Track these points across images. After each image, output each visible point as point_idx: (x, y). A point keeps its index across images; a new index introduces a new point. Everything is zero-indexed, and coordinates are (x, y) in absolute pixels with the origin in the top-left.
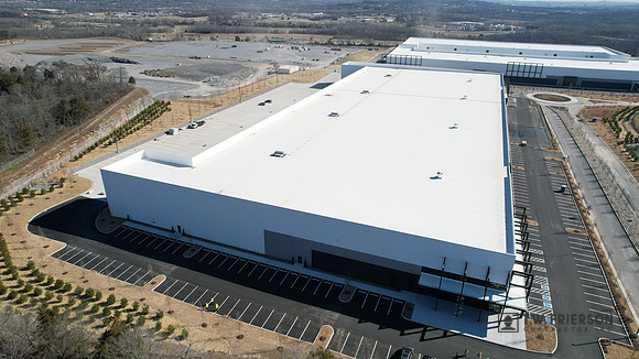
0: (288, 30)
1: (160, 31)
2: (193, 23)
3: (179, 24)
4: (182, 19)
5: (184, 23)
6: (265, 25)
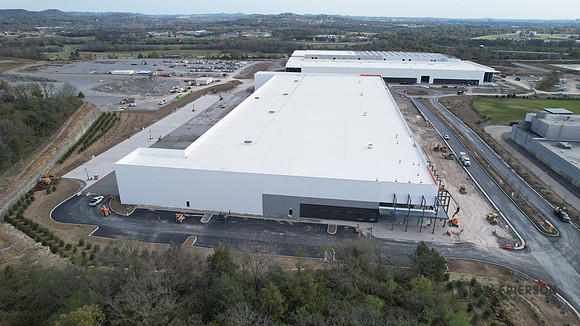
0: (178, 46)
2: (82, 43)
3: (67, 44)
4: (68, 39)
5: (73, 43)
6: (155, 43)
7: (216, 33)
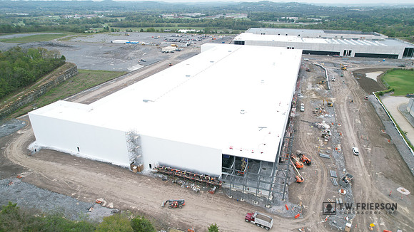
0: (176, 24)
1: (94, 27)
2: (116, 21)
4: (109, 19)
6: (162, 22)
7: (207, 15)
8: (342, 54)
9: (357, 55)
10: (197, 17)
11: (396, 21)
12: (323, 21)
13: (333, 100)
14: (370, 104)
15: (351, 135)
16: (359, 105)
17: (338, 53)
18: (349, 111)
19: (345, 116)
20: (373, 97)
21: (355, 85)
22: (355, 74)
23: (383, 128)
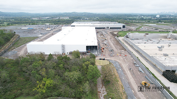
2: (10, 21)
4: (5, 20)
7: (52, 18)
8: (106, 28)
9: (110, 28)
10: (48, 19)
11: (121, 19)
12: (97, 19)
13: (106, 39)
14: (115, 38)
15: (112, 44)
16: (113, 39)
17: (105, 28)
18: (111, 40)
19: (110, 41)
20: (116, 37)
21: (111, 35)
22: (111, 33)
23: (119, 42)
